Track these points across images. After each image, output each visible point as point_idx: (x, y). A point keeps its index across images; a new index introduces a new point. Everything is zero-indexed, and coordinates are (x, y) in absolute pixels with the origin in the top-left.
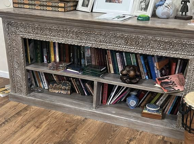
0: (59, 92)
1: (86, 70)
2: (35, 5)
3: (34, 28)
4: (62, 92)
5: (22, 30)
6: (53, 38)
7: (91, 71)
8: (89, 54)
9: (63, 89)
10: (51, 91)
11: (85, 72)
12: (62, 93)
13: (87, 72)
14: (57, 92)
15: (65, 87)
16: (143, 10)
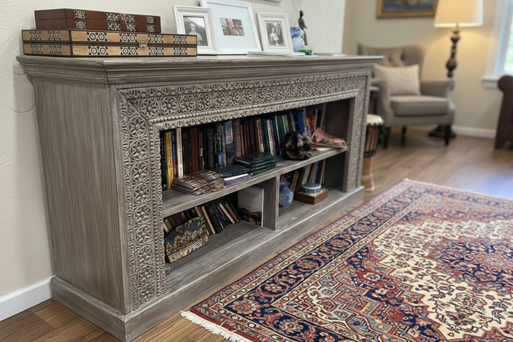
0: (188, 251)
2: (137, 45)
4: (195, 246)
8: (230, 138)
9: (195, 239)
11: (255, 169)
12: (196, 249)
13: (258, 168)
14: (184, 253)
15: (197, 233)
16: (277, 44)
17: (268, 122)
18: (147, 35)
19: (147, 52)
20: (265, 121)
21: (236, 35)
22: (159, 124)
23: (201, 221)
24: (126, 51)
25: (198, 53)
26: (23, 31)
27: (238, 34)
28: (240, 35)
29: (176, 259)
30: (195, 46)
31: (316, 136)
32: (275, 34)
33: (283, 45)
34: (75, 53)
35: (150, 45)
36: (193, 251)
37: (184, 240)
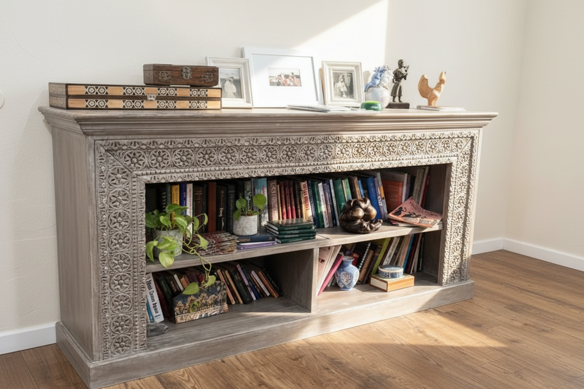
0: (201, 315)
1: (288, 232)
3: (185, 151)
4: (210, 312)
5: (148, 162)
6: (235, 167)
7: (297, 232)
9: (211, 304)
10: (182, 319)
11: (286, 236)
12: (211, 315)
13: (289, 236)
14: (197, 316)
15: (214, 297)
16: (344, 96)
17: (320, 185)
18: (157, 88)
19: (155, 105)
20: (315, 183)
21: (289, 85)
22: (144, 177)
23: (221, 286)
24: (129, 104)
25: (223, 106)
26: (50, 83)
27: (292, 84)
28: (295, 85)
29: (184, 321)
30: (219, 99)
31: (404, 209)
32: (343, 84)
33: (353, 97)
34: (70, 106)
35: (159, 98)
36: (206, 317)
37: (198, 302)
